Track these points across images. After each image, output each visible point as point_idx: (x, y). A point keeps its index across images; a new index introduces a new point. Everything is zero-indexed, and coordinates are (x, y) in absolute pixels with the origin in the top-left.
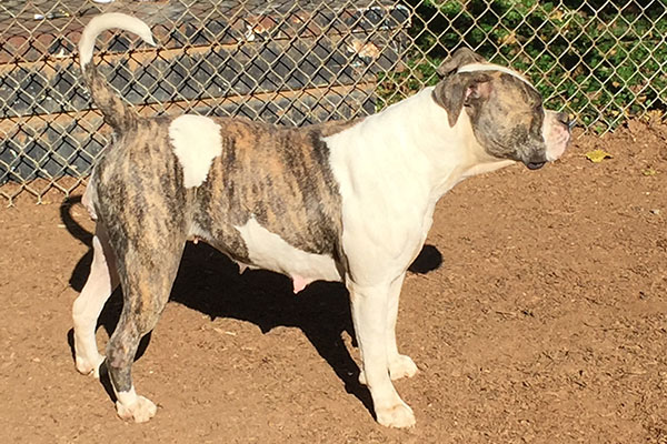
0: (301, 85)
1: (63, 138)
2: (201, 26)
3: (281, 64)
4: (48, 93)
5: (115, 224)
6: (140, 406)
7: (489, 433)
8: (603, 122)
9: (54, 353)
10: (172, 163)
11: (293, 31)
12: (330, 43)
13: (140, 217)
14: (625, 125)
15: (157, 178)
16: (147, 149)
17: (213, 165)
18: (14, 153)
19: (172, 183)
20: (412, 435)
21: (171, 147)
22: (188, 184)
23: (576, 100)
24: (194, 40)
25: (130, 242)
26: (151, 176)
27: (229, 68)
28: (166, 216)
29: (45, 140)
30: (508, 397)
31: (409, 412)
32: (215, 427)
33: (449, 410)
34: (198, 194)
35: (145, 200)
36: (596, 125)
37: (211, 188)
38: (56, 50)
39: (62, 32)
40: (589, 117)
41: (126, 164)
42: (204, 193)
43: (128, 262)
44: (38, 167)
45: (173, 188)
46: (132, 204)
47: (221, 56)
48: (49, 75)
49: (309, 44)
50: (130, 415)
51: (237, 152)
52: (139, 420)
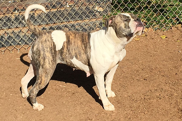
0: (82, 19)
1: (17, 35)
2: (54, 3)
3: (76, 13)
4: (13, 22)
5: (37, 61)
6: (39, 106)
7: (135, 112)
8: (165, 28)
9: (16, 93)
10: (53, 44)
11: (80, 4)
12: (90, 8)
13: (44, 59)
14: (171, 29)
15: (49, 48)
16: (46, 41)
17: (64, 44)
18: (4, 39)
19: (53, 50)
20: (114, 113)
21: (52, 40)
22: (57, 50)
23: (158, 22)
24: (53, 7)
25: (41, 66)
26: (47, 48)
27: (62, 15)
28: (51, 59)
29: (12, 35)
30: (140, 102)
31: (113, 106)
32: (60, 112)
33: (124, 106)
34: (60, 52)
35: (46, 55)
36: (163, 28)
37: (63, 50)
38: (15, 11)
39: (16, 6)
40: (161, 27)
41: (40, 45)
42: (61, 52)
43: (40, 71)
44: (11, 43)
45: (53, 51)
46: (42, 56)
47: (60, 11)
48: (13, 17)
49: (84, 8)
50: (37, 109)
51: (70, 39)
52: (39, 110)
